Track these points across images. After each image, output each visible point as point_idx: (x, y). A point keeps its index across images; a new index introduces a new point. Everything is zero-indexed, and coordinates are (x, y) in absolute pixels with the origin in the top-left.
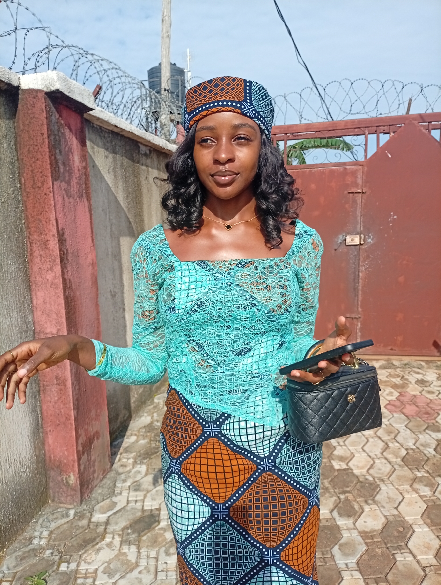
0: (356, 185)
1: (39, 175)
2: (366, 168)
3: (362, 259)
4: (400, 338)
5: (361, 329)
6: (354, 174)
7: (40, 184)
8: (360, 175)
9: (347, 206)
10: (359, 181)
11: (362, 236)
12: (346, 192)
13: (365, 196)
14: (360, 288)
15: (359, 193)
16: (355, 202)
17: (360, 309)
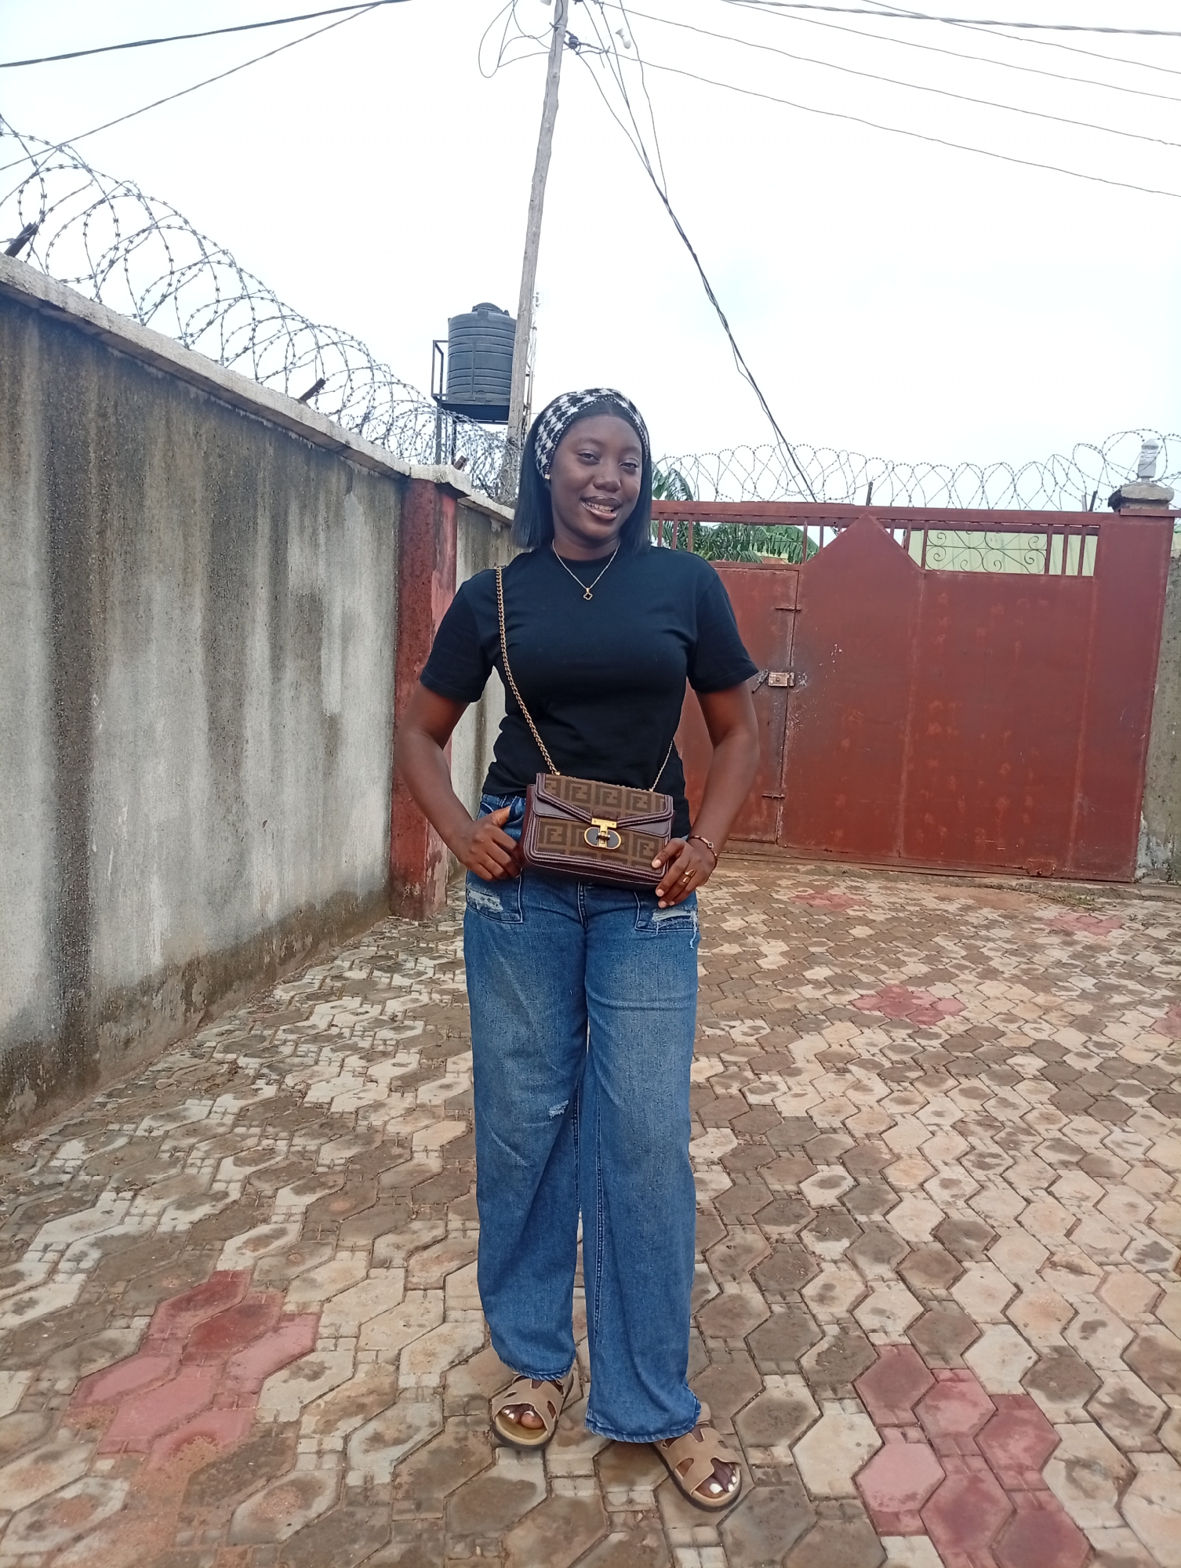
0: (788, 599)
1: (419, 564)
2: (802, 577)
3: (790, 709)
4: (839, 834)
5: (785, 816)
6: (785, 582)
7: (418, 573)
8: (793, 585)
9: (773, 628)
10: (792, 594)
11: (792, 674)
12: (772, 608)
13: (799, 617)
14: (786, 752)
15: (791, 610)
16: (784, 623)
17: (784, 786)
